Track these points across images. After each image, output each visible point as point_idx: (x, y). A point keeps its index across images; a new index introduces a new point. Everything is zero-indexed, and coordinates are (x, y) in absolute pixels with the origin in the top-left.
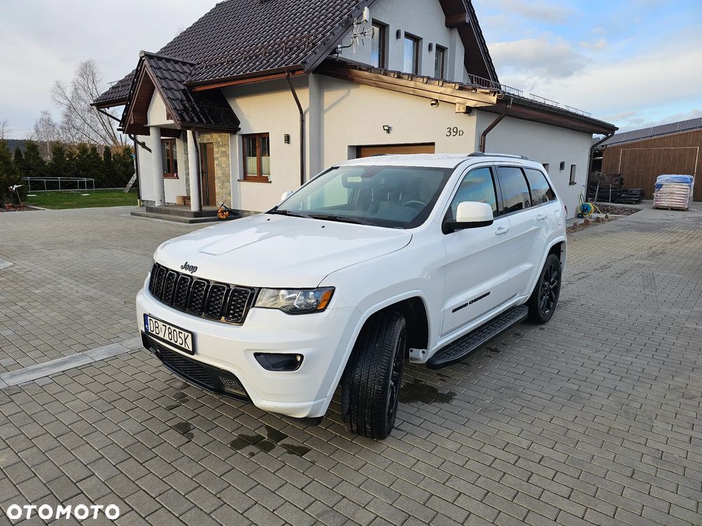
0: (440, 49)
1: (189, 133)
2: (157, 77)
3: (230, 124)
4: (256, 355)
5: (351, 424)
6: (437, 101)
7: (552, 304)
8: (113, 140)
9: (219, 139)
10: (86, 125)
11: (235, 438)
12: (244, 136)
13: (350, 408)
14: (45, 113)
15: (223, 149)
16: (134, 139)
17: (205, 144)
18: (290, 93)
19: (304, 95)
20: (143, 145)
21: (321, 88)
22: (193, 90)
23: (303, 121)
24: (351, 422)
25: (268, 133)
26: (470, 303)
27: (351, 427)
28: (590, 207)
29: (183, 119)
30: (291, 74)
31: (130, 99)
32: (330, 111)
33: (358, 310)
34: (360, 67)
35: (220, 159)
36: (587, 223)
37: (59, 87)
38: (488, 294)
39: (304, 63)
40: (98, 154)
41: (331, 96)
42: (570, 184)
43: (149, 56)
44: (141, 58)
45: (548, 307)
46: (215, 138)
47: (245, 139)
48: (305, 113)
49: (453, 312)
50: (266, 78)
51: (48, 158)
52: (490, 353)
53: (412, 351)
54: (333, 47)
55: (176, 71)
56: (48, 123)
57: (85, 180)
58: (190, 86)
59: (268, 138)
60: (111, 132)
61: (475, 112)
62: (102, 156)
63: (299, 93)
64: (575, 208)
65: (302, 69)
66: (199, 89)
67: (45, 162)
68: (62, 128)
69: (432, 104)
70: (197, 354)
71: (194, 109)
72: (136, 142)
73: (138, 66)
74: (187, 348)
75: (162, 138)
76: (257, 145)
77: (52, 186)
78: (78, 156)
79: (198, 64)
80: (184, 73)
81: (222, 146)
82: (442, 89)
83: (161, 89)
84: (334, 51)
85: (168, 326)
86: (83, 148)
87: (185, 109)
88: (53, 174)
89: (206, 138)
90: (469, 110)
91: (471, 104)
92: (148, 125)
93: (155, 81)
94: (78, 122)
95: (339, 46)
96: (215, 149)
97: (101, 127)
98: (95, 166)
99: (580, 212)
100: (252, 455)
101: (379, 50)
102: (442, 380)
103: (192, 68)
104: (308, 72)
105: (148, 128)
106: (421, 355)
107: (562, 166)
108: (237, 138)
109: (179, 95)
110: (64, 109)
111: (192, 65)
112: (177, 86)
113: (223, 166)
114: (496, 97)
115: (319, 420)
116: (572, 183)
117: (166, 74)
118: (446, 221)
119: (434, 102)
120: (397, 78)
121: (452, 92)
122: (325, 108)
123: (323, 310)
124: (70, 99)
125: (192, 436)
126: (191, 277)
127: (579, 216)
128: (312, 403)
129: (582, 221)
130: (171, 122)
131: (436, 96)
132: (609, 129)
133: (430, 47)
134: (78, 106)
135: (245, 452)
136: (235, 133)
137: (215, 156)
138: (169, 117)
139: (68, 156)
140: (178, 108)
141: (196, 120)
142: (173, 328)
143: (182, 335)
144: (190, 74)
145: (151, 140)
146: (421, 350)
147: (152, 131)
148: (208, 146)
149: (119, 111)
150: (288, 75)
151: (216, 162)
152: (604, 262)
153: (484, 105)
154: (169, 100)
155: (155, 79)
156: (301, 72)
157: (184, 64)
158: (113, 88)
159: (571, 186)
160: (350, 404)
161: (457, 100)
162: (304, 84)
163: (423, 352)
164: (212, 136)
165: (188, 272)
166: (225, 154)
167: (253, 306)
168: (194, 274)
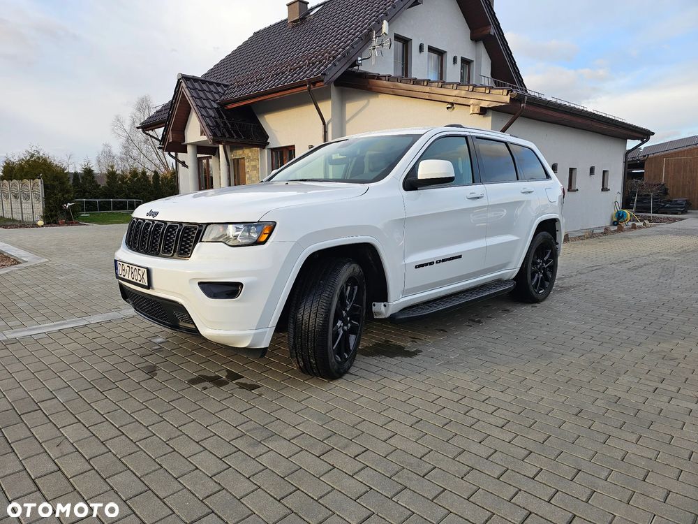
0: (466, 63)
1: (221, 147)
2: (192, 96)
3: (260, 138)
4: (200, 284)
5: (298, 360)
6: (452, 104)
7: (547, 284)
8: (165, 168)
9: (250, 154)
10: (142, 155)
11: (194, 377)
12: (273, 150)
13: (294, 342)
14: (106, 145)
15: (253, 163)
16: (175, 158)
17: (238, 160)
18: (313, 106)
19: (326, 107)
20: (183, 163)
21: (343, 99)
22: (225, 108)
23: (325, 132)
24: (297, 357)
25: (294, 146)
26: (437, 263)
27: (298, 363)
28: (626, 214)
29: (214, 134)
30: (312, 86)
31: (169, 119)
32: (351, 122)
33: (298, 245)
34: (378, 77)
35: (251, 173)
36: (621, 230)
37: (119, 120)
38: (460, 257)
39: (324, 74)
40: (148, 177)
41: (352, 107)
42: (602, 190)
43: (186, 78)
44: (179, 80)
45: (543, 286)
46: (246, 153)
47: (274, 153)
48: (328, 123)
49: (416, 267)
50: (290, 91)
51: (103, 183)
52: (471, 323)
53: (374, 305)
54: (353, 59)
55: (211, 92)
56: (109, 155)
57: (135, 200)
58: (223, 105)
59: (294, 150)
60: (164, 161)
61: (490, 113)
62: (151, 179)
63: (321, 105)
64: (610, 215)
65: (322, 81)
66: (230, 107)
67: (100, 185)
68: (121, 159)
69: (448, 108)
70: (153, 289)
71: (225, 124)
72: (177, 161)
73: (176, 88)
74: (144, 284)
75: (199, 156)
76: (284, 157)
77: (104, 207)
78: (129, 179)
79: (231, 85)
80: (218, 93)
81: (252, 160)
82: (455, 92)
83: (196, 108)
84: (355, 64)
85: (131, 266)
86: (134, 173)
87: (217, 125)
88: (106, 196)
89: (238, 154)
90: (483, 111)
91: (485, 104)
92: (186, 143)
93: (191, 102)
94: (135, 153)
95: (359, 59)
96: (247, 164)
97: (156, 157)
98: (144, 189)
99: (615, 220)
100: (205, 388)
101: (403, 64)
102: (413, 341)
103: (225, 89)
104: (329, 83)
105: (186, 146)
106: (383, 309)
107: (592, 171)
108: (266, 151)
109: (211, 113)
110: (123, 140)
111: (225, 86)
112: (211, 105)
113: (253, 179)
114: (509, 96)
115: (264, 351)
116: (604, 189)
117: (201, 94)
118: (408, 179)
119: (450, 106)
120: (413, 84)
121: (466, 94)
122: (347, 119)
123: (264, 243)
124: (128, 131)
125: (156, 374)
126: (153, 221)
127: (614, 224)
128: (254, 332)
129: (616, 228)
130: (205, 138)
131: (451, 100)
132: (644, 135)
133: (455, 60)
134: (135, 138)
135: (198, 387)
136: (264, 148)
137: (247, 170)
138: (202, 133)
139: (120, 179)
140: (211, 125)
141: (227, 136)
142: (134, 267)
143: (140, 272)
144: (223, 94)
145: (188, 157)
146: (382, 304)
147: (189, 149)
148: (240, 161)
149: (160, 132)
150: (310, 87)
151: (247, 176)
152: (625, 258)
153: (498, 104)
154: (203, 117)
155: (191, 99)
156: (322, 84)
157: (219, 85)
158: (157, 112)
159: (604, 192)
160: (294, 338)
161: (471, 102)
162: (326, 97)
163: (385, 306)
164: (243, 152)
165: (151, 218)
166: (255, 167)
167: (201, 241)
168: (155, 218)
